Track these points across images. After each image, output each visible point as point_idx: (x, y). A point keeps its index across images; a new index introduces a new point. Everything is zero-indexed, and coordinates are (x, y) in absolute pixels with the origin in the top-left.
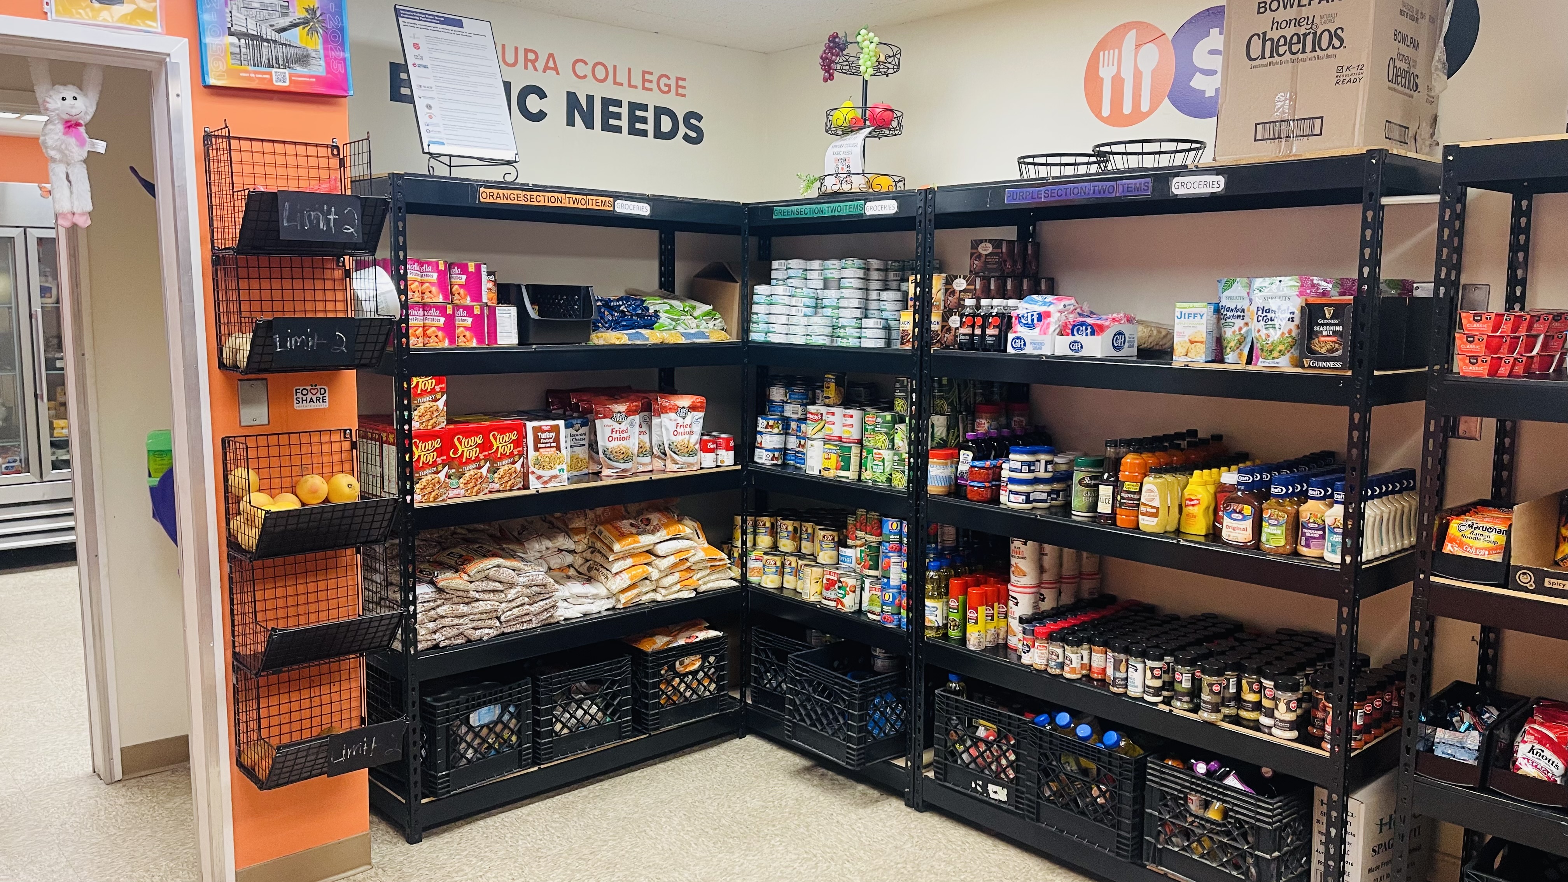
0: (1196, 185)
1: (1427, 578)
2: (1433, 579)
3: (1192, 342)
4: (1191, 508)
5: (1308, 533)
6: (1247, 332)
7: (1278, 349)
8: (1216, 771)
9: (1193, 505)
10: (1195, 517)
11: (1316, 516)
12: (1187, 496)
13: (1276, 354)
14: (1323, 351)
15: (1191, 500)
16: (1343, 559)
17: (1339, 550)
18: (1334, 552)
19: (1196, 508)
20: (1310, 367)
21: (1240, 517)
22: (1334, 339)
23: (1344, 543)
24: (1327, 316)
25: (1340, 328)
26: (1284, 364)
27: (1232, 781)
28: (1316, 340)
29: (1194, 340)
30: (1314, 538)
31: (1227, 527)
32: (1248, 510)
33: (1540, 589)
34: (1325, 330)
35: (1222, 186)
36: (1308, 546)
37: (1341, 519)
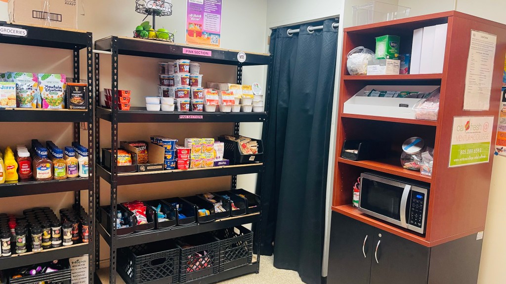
0: (12, 31)
1: (117, 175)
2: (118, 174)
3: (9, 99)
4: (11, 170)
5: (71, 169)
6: (34, 95)
7: (58, 102)
8: (41, 270)
9: (12, 169)
10: (13, 173)
11: (73, 163)
12: (7, 165)
13: (57, 104)
14: (76, 103)
15: (10, 166)
16: (89, 175)
17: (87, 172)
18: (85, 173)
19: (13, 169)
20: (72, 108)
21: (45, 168)
22: (80, 98)
23: (89, 169)
24: (77, 90)
25: (81, 95)
26: (60, 107)
27: (49, 270)
28: (73, 99)
29: (10, 98)
30: (74, 170)
31: (39, 173)
32: (48, 165)
33: (147, 170)
34: (77, 95)
35: (26, 34)
36: (71, 174)
37: (87, 162)
